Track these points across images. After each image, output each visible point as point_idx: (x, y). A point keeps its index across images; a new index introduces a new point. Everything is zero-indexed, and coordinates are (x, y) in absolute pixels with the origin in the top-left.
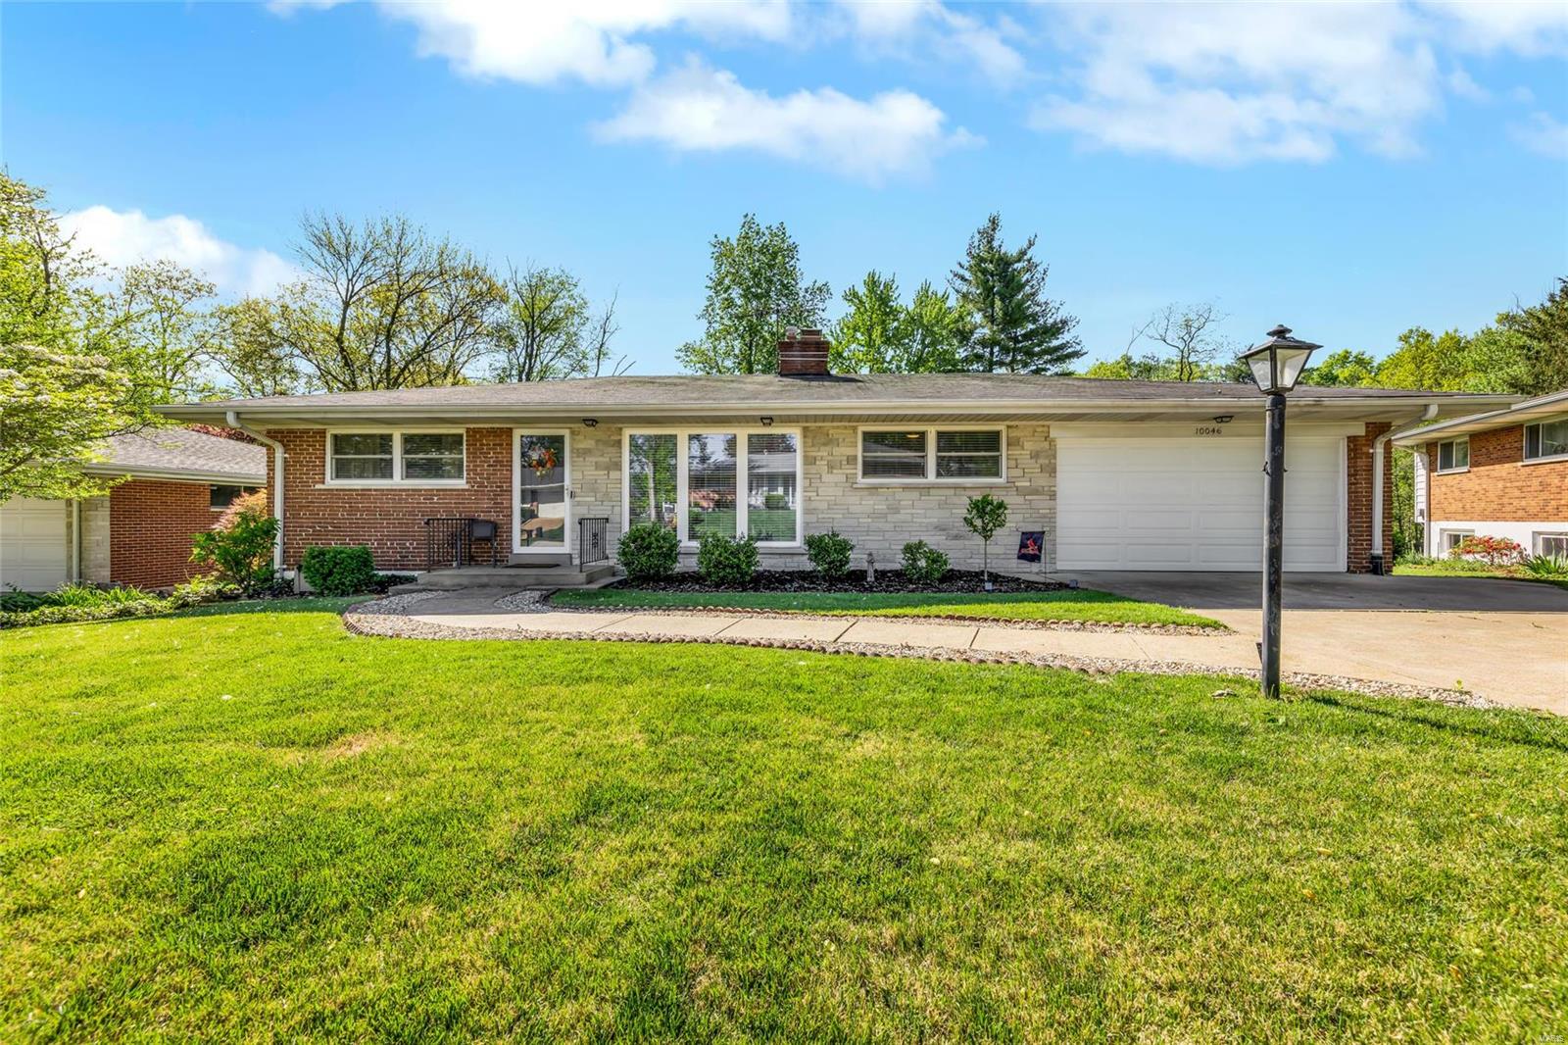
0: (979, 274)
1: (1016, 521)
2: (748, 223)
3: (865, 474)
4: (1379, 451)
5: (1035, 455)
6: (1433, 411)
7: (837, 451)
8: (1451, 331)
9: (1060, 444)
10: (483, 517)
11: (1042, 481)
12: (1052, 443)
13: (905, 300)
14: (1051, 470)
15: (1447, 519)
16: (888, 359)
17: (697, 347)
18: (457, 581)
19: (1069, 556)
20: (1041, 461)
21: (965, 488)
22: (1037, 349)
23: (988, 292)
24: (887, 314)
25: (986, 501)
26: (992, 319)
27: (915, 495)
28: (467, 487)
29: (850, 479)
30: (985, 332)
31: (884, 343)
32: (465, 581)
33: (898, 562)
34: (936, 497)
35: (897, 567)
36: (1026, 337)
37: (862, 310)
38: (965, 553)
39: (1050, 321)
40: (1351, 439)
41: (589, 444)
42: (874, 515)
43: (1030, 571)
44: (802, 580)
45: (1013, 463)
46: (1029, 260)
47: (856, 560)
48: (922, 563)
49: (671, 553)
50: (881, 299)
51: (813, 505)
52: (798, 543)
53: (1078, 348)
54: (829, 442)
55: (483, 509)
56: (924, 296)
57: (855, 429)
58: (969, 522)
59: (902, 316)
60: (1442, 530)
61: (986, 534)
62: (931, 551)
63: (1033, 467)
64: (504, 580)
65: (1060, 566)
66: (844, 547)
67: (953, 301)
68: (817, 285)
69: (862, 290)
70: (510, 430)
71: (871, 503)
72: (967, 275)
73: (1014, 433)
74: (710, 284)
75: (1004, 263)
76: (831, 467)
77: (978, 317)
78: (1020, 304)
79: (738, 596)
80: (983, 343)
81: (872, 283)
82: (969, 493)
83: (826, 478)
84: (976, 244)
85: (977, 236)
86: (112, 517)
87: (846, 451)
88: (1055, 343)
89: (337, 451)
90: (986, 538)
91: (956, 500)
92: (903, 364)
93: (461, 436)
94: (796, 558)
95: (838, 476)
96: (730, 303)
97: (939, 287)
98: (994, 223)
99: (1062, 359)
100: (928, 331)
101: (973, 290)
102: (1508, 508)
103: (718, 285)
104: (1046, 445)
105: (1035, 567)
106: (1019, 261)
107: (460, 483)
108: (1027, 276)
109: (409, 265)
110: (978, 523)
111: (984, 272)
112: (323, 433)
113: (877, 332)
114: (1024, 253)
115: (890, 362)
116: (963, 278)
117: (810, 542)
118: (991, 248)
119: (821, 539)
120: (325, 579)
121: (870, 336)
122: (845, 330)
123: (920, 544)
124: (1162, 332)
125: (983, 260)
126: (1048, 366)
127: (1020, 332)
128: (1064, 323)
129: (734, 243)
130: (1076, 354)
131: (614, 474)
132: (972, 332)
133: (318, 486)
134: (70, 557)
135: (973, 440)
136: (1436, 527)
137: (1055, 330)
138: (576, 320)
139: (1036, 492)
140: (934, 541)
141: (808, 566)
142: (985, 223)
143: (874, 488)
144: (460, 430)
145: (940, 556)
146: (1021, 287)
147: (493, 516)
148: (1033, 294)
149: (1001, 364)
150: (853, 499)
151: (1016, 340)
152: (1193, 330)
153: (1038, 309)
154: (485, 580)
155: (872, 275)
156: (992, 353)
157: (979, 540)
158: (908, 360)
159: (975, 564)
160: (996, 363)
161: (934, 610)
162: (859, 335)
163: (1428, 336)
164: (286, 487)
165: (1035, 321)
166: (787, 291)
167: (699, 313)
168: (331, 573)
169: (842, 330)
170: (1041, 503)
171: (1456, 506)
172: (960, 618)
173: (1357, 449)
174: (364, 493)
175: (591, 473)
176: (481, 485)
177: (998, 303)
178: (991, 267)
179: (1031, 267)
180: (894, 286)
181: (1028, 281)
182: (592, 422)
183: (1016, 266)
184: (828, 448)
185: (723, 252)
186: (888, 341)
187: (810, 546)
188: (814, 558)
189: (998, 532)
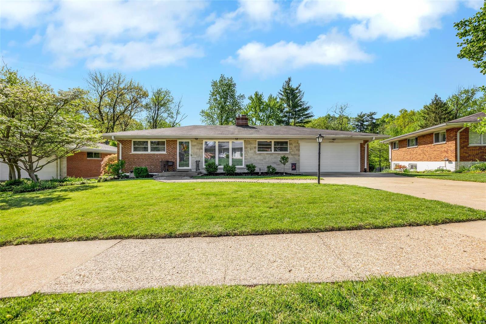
0: (286, 94)
1: (290, 161)
2: (222, 77)
3: (258, 151)
4: (366, 146)
5: (295, 147)
6: (374, 138)
7: (252, 146)
8: (412, 110)
9: (301, 144)
10: (170, 160)
11: (297, 152)
12: (299, 144)
13: (265, 99)
14: (299, 150)
15: (395, 161)
16: (261, 116)
17: (205, 111)
18: (168, 175)
19: (302, 169)
20: (297, 148)
21: (280, 154)
22: (301, 114)
23: (288, 98)
24: (260, 103)
25: (284, 157)
26: (289, 106)
27: (269, 155)
28: (166, 153)
29: (255, 152)
30: (287, 109)
31: (260, 111)
32: (170, 175)
33: (266, 170)
34: (274, 156)
35: (266, 171)
36: (299, 111)
37: (253, 102)
38: (279, 168)
39: (305, 107)
40: (361, 144)
41: (195, 144)
42: (260, 160)
43: (294, 172)
44: (246, 174)
45: (290, 149)
46: (299, 90)
47: (257, 170)
48: (271, 170)
49: (216, 168)
50: (259, 99)
51: (247, 158)
52: (243, 166)
53: (312, 114)
54: (250, 144)
55: (170, 159)
56: (271, 98)
57: (256, 140)
58: (280, 161)
59: (265, 104)
60: (394, 164)
61: (284, 164)
62: (273, 168)
63: (295, 149)
64: (179, 175)
65: (300, 171)
66: (254, 167)
67: (278, 100)
68: (241, 95)
69: (254, 97)
70: (177, 140)
71: (259, 157)
72: (283, 93)
73: (291, 142)
74: (210, 93)
75: (292, 90)
76: (251, 149)
77: (285, 105)
78: (296, 103)
79: (232, 176)
80: (287, 112)
81: (256, 94)
82: (281, 155)
83: (250, 151)
84: (285, 85)
85: (285, 83)
86: (67, 161)
87: (253, 146)
88: (306, 113)
89: (134, 145)
90: (284, 165)
91: (278, 157)
92: (265, 118)
93: (165, 142)
94: (243, 170)
95: (252, 151)
96: (216, 99)
97: (274, 95)
98: (290, 79)
99: (308, 117)
100: (272, 108)
101: (284, 98)
102: (405, 158)
103: (213, 94)
104: (298, 145)
105: (295, 171)
106: (296, 90)
107: (165, 153)
108: (299, 94)
109: (122, 86)
110: (283, 161)
111: (287, 93)
112: (131, 141)
113: (257, 108)
114: (298, 88)
115: (261, 117)
116: (281, 94)
117: (247, 166)
118: (289, 86)
119: (249, 165)
120: (139, 174)
121: (256, 109)
122: (249, 107)
123: (270, 166)
124: (335, 110)
125: (286, 89)
126: (305, 119)
127: (297, 109)
128: (308, 107)
129: (218, 82)
130: (312, 116)
131: (201, 151)
132: (284, 109)
133: (130, 153)
134: (57, 171)
135: (282, 143)
136: (393, 162)
137: (306, 109)
138: (170, 103)
139: (295, 155)
140: (274, 166)
141: (246, 171)
142: (287, 80)
143: (260, 154)
144: (165, 140)
145: (275, 168)
146: (297, 97)
147: (172, 160)
148: (300, 99)
149: (292, 118)
150: (255, 156)
151: (296, 111)
152: (343, 110)
153: (302, 103)
154: (174, 174)
155: (256, 92)
156: (289, 115)
157: (283, 165)
158: (266, 117)
159: (282, 171)
160: (290, 118)
161: (273, 178)
162: (252, 109)
163: (407, 111)
164: (122, 154)
165: (301, 107)
166: (233, 96)
167: (207, 102)
168: (140, 173)
169: (248, 107)
170: (296, 157)
171: (396, 158)
172: (278, 179)
173: (362, 146)
174: (141, 155)
175: (196, 150)
176: (170, 153)
177: (291, 102)
178: (289, 91)
179: (300, 92)
180: (263, 96)
181: (299, 96)
182: (197, 139)
183: (295, 91)
184: (250, 145)
185: (214, 84)
186: (261, 111)
187: (247, 167)
188: (248, 169)
189: (287, 163)
